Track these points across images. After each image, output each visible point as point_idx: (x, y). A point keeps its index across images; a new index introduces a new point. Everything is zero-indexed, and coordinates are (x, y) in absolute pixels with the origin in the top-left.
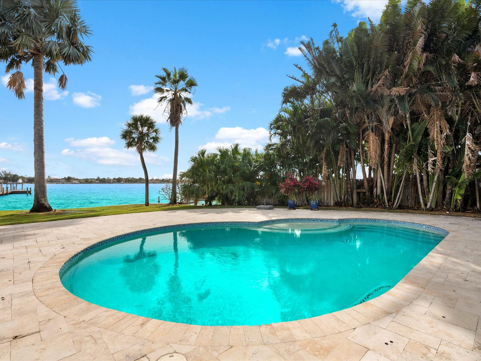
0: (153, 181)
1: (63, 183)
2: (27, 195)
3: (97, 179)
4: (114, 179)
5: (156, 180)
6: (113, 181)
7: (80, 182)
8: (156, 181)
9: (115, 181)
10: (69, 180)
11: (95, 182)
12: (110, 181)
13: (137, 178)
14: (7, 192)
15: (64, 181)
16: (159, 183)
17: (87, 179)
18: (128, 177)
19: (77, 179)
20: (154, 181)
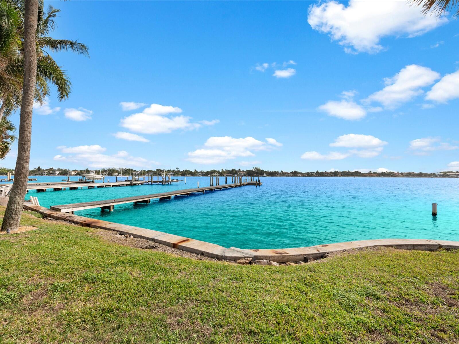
0: (370, 175)
1: (291, 176)
2: (256, 187)
3: (316, 173)
4: (331, 172)
5: (374, 173)
6: (330, 175)
7: (303, 175)
8: (374, 175)
9: (332, 174)
10: (295, 174)
11: (315, 175)
12: (328, 175)
13: (353, 171)
14: (240, 184)
15: (291, 174)
16: (377, 176)
17: (308, 172)
18: (344, 171)
19: (301, 173)
20: (372, 175)
